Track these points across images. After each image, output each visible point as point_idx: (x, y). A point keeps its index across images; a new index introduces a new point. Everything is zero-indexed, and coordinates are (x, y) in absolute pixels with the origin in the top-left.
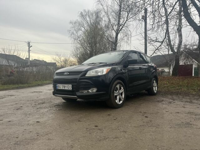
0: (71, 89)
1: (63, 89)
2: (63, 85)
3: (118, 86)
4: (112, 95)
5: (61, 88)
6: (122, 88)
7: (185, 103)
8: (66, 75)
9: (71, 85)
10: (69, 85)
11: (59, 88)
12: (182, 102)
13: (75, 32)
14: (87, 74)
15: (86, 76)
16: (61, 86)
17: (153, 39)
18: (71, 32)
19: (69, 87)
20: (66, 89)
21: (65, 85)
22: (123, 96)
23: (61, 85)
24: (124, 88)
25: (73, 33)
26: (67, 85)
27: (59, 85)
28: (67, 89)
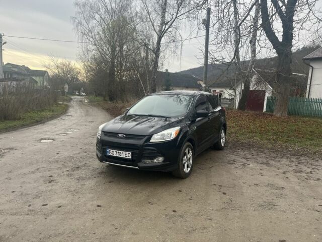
0: (131, 158)
1: (118, 156)
2: (118, 151)
3: (187, 151)
4: (180, 164)
5: (115, 155)
6: (190, 151)
7: (261, 165)
8: (121, 138)
9: (130, 153)
10: (128, 153)
11: (112, 155)
12: (258, 163)
13: (84, 22)
14: (152, 139)
15: (151, 141)
16: (115, 153)
17: (217, 58)
18: (76, 20)
19: (127, 155)
20: (122, 156)
21: (122, 152)
22: (191, 161)
23: (115, 151)
24: (192, 152)
25: (80, 23)
26: (124, 152)
27: (112, 150)
28: (124, 157)
